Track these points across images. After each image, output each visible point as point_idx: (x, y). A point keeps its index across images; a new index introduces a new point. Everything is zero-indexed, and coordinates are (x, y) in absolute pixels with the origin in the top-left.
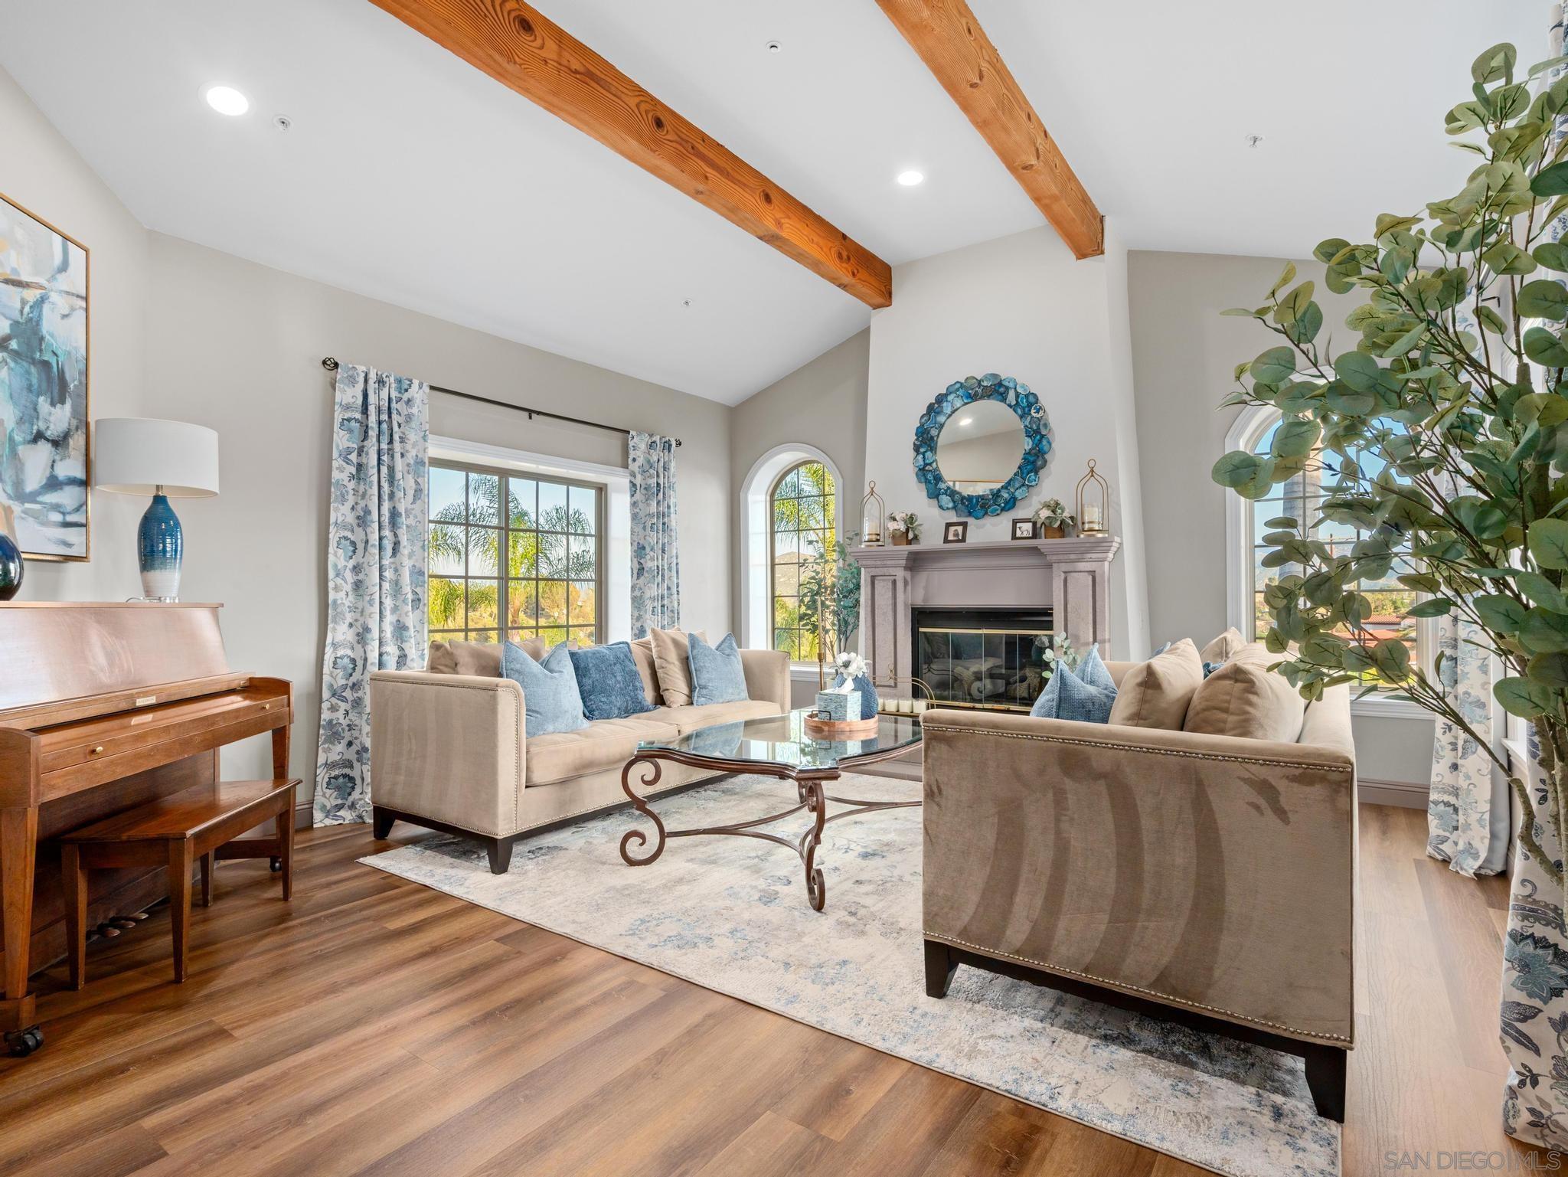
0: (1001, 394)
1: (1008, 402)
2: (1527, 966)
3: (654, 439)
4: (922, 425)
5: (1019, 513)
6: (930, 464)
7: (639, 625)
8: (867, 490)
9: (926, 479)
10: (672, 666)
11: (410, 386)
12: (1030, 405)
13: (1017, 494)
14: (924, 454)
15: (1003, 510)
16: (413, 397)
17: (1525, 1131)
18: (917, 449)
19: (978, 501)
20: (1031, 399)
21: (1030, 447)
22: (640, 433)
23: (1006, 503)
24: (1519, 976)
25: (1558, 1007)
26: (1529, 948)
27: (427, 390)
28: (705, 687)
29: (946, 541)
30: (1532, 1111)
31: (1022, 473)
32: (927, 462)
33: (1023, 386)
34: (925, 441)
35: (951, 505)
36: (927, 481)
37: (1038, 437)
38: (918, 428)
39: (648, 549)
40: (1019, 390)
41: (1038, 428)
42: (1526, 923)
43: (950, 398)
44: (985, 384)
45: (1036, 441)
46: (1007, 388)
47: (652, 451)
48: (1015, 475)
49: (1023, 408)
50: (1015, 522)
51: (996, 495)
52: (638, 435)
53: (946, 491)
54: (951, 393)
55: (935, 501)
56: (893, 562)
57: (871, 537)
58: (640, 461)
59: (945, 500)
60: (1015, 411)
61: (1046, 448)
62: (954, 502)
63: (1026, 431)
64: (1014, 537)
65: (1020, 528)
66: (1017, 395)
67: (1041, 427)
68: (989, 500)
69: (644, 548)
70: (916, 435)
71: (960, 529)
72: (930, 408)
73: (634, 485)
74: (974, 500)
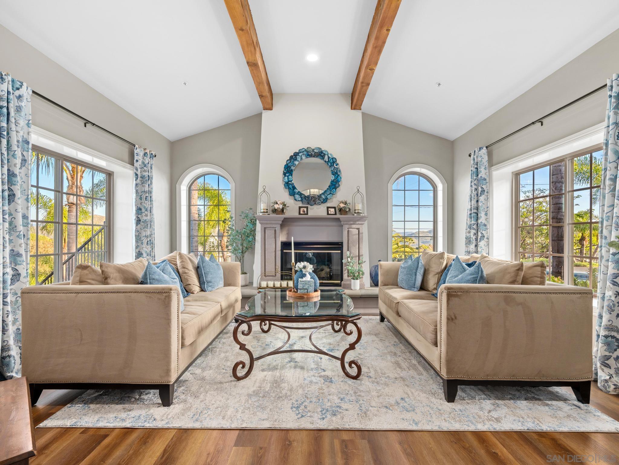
0: (322, 156)
1: (325, 160)
2: (609, 344)
3: (146, 151)
4: (287, 164)
5: (329, 204)
6: (291, 181)
7: (137, 250)
8: (260, 190)
9: (289, 187)
10: (191, 272)
11: (21, 86)
12: (334, 162)
13: (328, 197)
14: (288, 176)
15: (322, 203)
16: (23, 95)
17: (613, 391)
18: (285, 174)
19: (312, 199)
20: (334, 160)
21: (333, 179)
22: (140, 147)
23: (324, 200)
24: (607, 348)
25: (615, 355)
26: (610, 339)
27: (31, 93)
28: (210, 282)
29: (300, 214)
30: (614, 385)
31: (330, 189)
32: (290, 180)
33: (331, 154)
34: (288, 170)
35: (300, 199)
36: (289, 188)
37: (337, 175)
38: (285, 165)
39: (143, 210)
40: (330, 156)
41: (337, 172)
42: (610, 332)
43: (300, 154)
44: (316, 151)
45: (336, 177)
46: (325, 154)
47: (145, 158)
48: (327, 189)
49: (331, 163)
50: (328, 208)
51: (320, 196)
52: (139, 148)
53: (298, 193)
54: (300, 152)
55: (293, 197)
56: (275, 222)
57: (264, 210)
58: (140, 162)
59: (297, 196)
60: (328, 164)
61: (339, 180)
62: (301, 198)
63: (332, 172)
64: (328, 214)
65: (330, 210)
66: (329, 158)
67: (338, 171)
68: (317, 198)
69: (140, 209)
70: (284, 168)
71: (305, 209)
72: (291, 157)
73: (137, 175)
74: (310, 198)
